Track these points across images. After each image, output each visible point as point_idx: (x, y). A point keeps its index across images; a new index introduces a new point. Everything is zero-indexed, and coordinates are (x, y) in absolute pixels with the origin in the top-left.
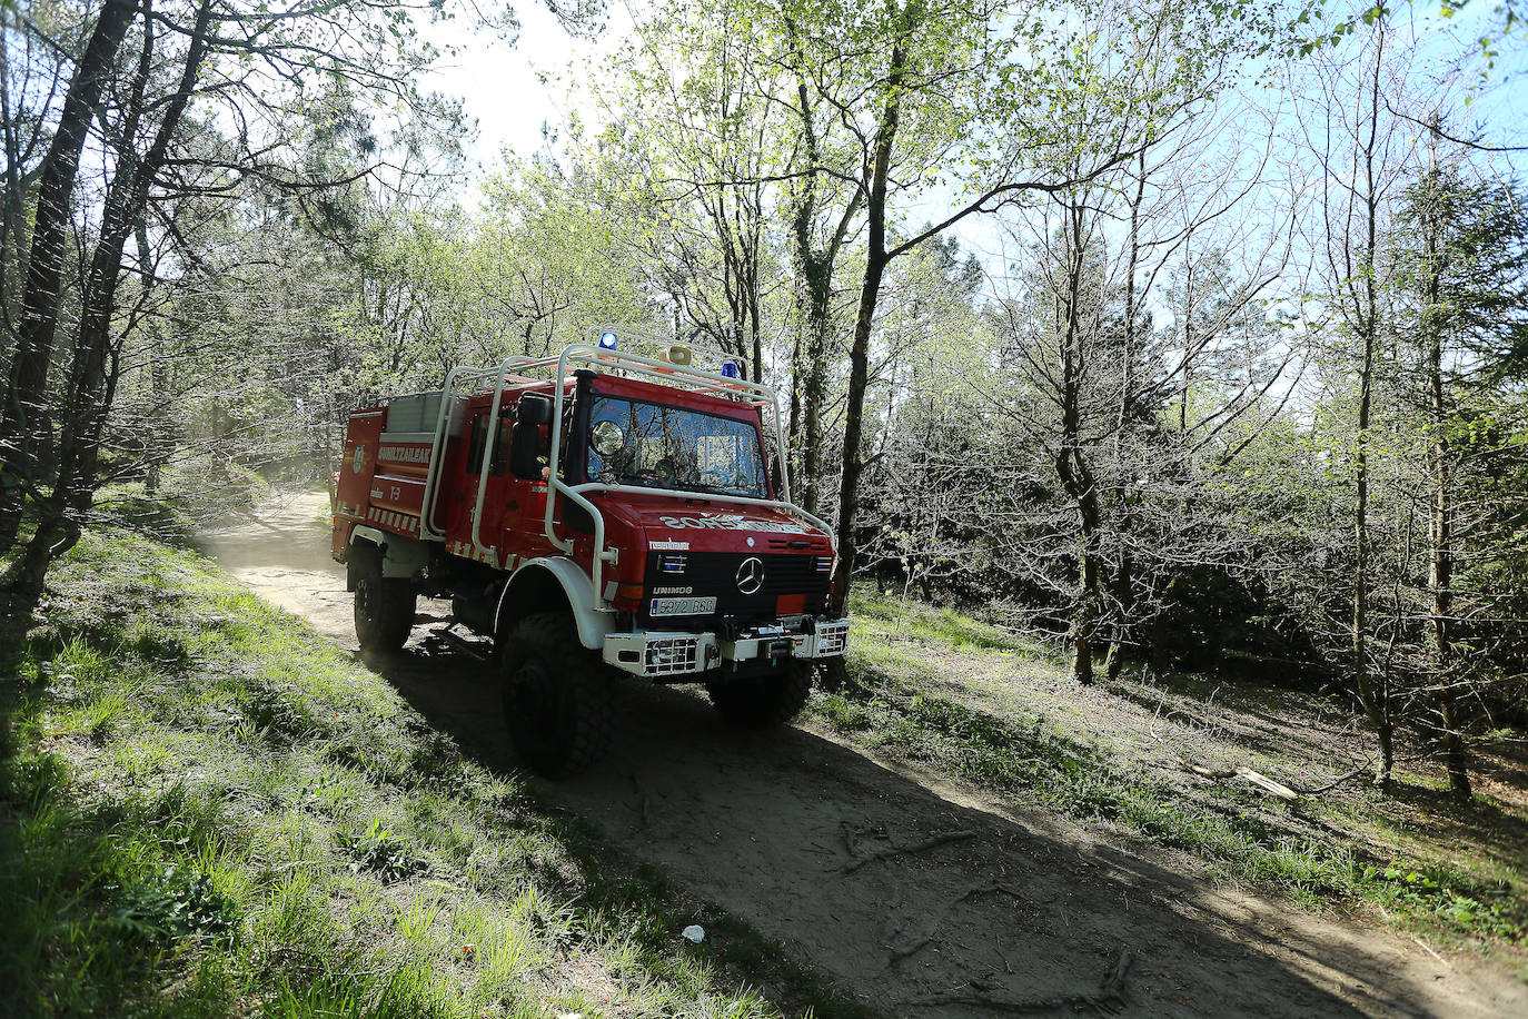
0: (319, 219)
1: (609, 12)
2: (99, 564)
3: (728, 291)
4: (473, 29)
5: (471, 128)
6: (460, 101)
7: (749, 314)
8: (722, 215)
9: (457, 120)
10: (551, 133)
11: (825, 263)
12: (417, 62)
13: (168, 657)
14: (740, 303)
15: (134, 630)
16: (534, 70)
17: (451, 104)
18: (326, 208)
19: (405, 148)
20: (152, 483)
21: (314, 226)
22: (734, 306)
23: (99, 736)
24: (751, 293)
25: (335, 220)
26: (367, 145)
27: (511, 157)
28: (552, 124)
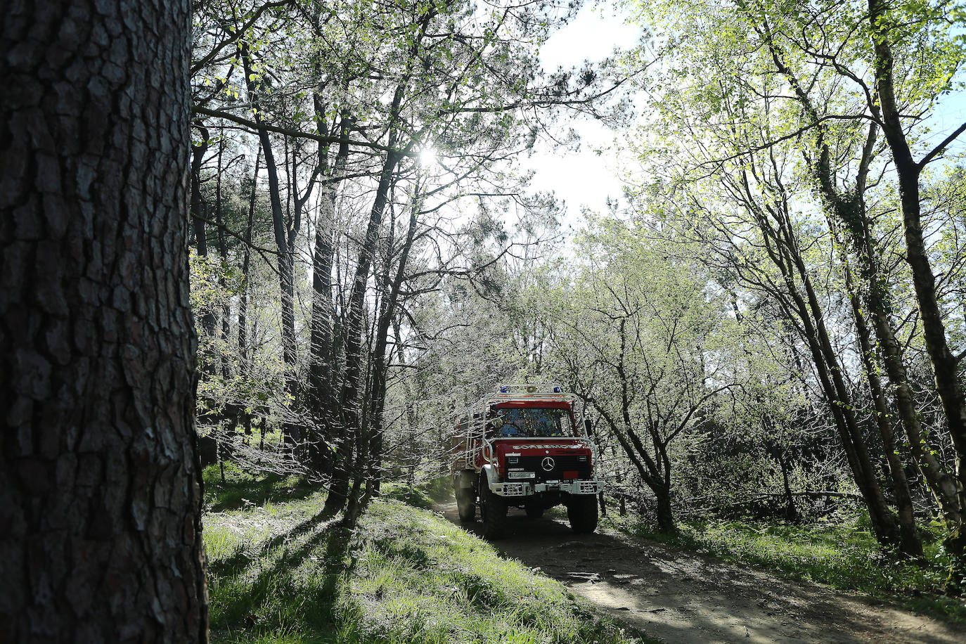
0: (482, 288)
1: (633, 103)
2: (383, 516)
3: (771, 254)
4: (552, 151)
5: (561, 207)
6: (551, 193)
7: (794, 267)
8: (751, 200)
9: (552, 205)
10: (614, 203)
11: (855, 199)
12: (523, 181)
13: (419, 560)
14: (784, 260)
15: (400, 545)
16: (593, 149)
17: (546, 196)
18: (486, 282)
19: (524, 231)
20: (410, 478)
21: (480, 294)
22: (780, 264)
23: (379, 595)
24: (793, 250)
25: (491, 287)
26: (503, 237)
27: (588, 213)
28: (613, 198)
